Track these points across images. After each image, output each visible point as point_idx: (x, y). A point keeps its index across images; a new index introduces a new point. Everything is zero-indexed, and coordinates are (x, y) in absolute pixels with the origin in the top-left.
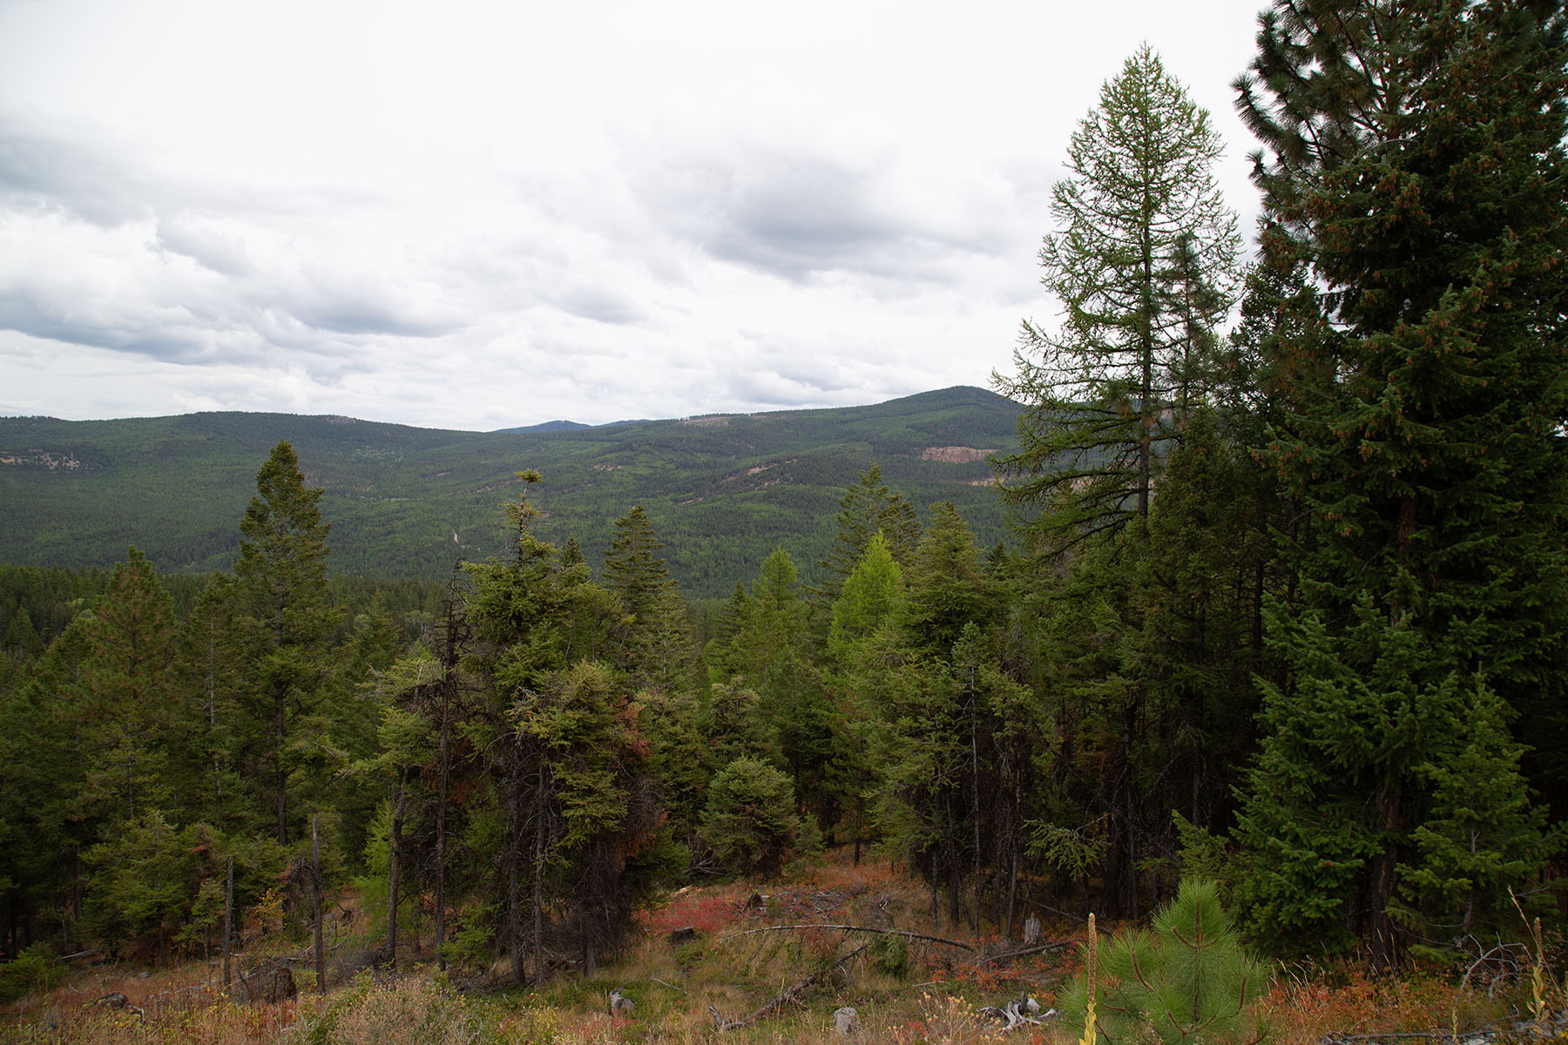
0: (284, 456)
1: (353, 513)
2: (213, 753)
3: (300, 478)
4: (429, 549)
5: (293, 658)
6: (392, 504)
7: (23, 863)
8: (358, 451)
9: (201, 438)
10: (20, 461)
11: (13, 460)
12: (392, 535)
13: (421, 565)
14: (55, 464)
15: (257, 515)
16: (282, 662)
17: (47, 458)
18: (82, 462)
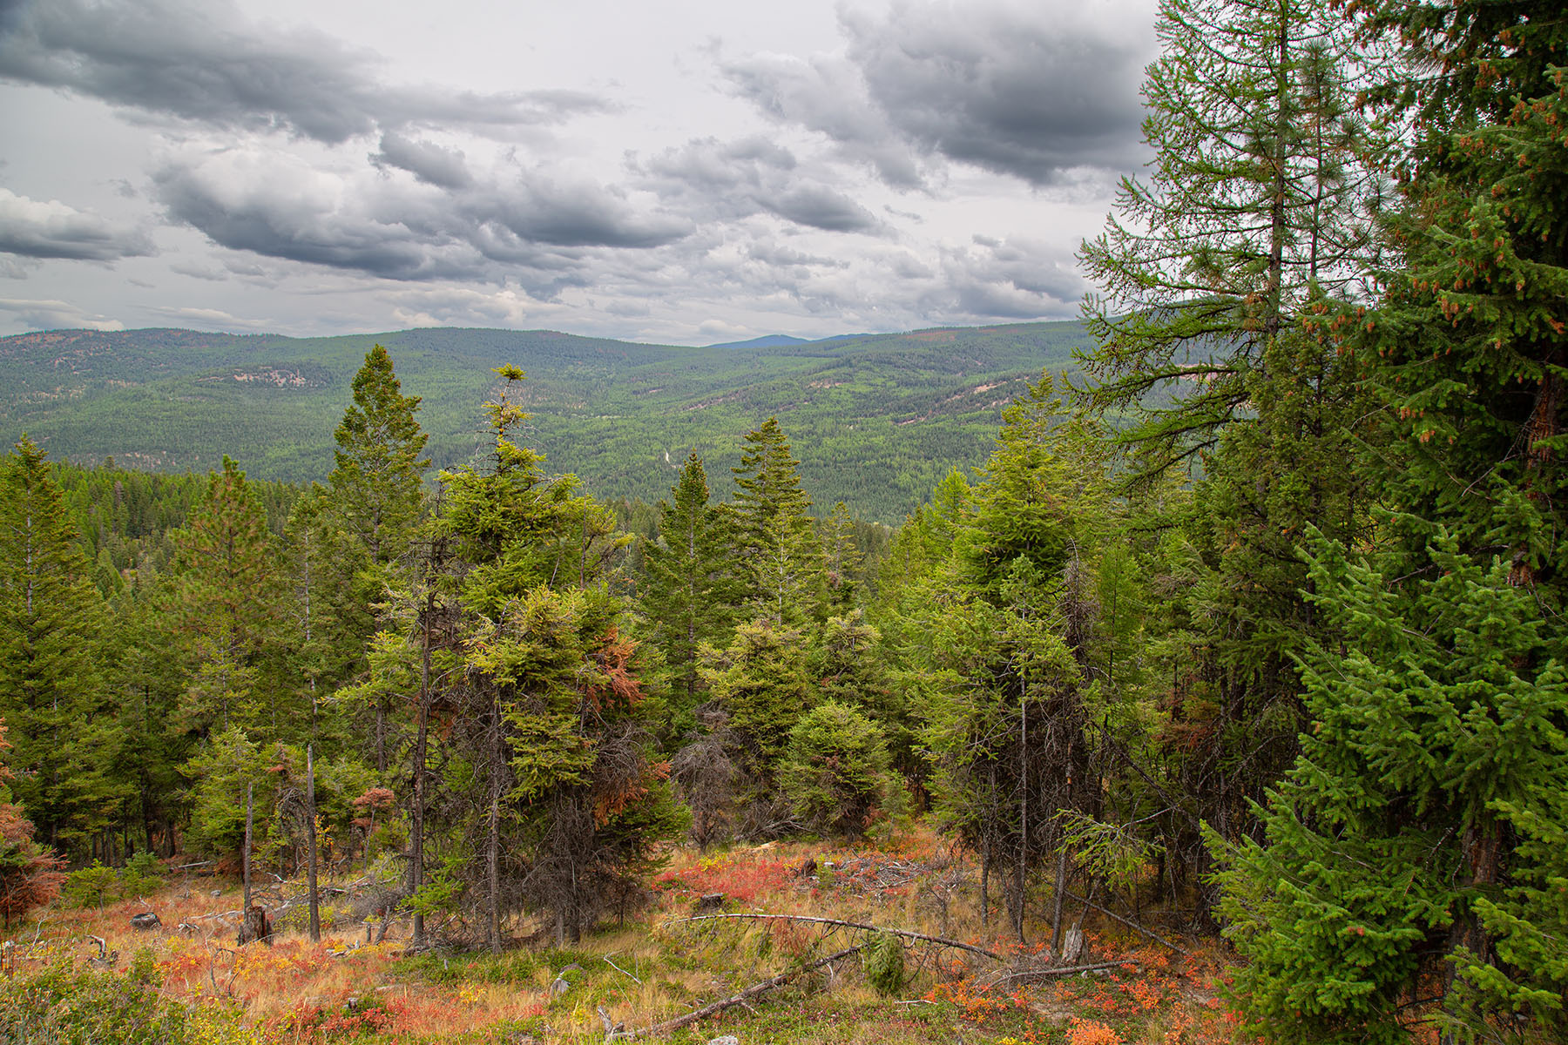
0: (379, 361)
1: (565, 430)
2: (305, 671)
3: (396, 385)
4: (640, 469)
5: (385, 574)
6: (604, 422)
7: (155, 770)
8: (571, 367)
9: (418, 354)
10: (252, 378)
11: (245, 377)
12: (603, 454)
13: (631, 485)
14: (283, 381)
15: (353, 425)
16: (372, 579)
17: (275, 375)
18: (307, 379)
